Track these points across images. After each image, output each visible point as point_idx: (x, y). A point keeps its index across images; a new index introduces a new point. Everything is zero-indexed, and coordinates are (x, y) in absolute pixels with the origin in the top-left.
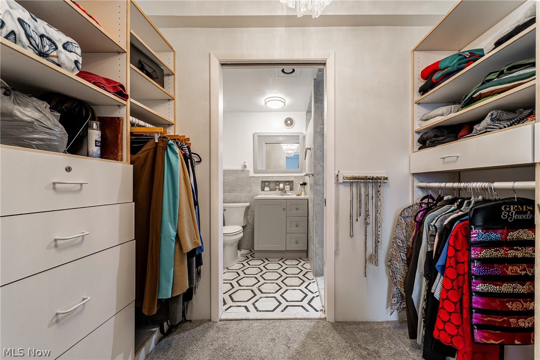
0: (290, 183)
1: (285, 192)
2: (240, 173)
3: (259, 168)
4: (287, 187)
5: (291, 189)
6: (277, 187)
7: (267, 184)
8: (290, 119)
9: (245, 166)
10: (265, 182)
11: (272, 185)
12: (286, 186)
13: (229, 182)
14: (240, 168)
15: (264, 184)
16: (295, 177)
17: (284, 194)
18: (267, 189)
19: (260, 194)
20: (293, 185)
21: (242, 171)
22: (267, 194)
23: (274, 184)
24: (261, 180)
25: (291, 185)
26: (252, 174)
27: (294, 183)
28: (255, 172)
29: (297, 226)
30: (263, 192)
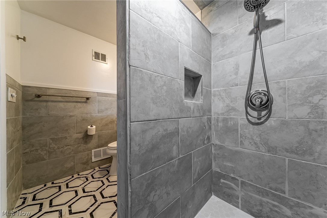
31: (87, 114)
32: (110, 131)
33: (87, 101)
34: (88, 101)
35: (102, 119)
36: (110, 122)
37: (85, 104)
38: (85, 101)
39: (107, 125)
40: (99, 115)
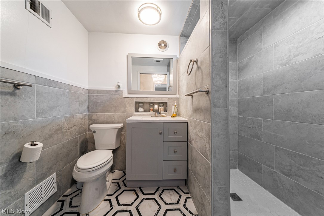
0: (165, 104)
1: (160, 113)
2: (113, 93)
3: (133, 89)
4: (162, 109)
5: (165, 110)
6: (151, 108)
7: (141, 105)
8: (164, 42)
9: (119, 87)
10: (140, 103)
11: (147, 106)
12: (160, 107)
13: (102, 102)
14: (113, 88)
15: (138, 105)
16: (169, 98)
17: (158, 115)
18: (141, 110)
19: (135, 115)
20: (167, 107)
21: (116, 91)
22: (141, 115)
23: (148, 105)
24: (135, 101)
25: (165, 106)
26: (126, 94)
27: (168, 104)
28: (129, 93)
29: (175, 152)
30: (137, 113)
31: (15, 119)
32: (55, 147)
33: (14, 90)
34: (17, 91)
35: (43, 127)
36: (55, 132)
37: (10, 99)
38: (10, 91)
39: (51, 136)
40: (39, 119)
